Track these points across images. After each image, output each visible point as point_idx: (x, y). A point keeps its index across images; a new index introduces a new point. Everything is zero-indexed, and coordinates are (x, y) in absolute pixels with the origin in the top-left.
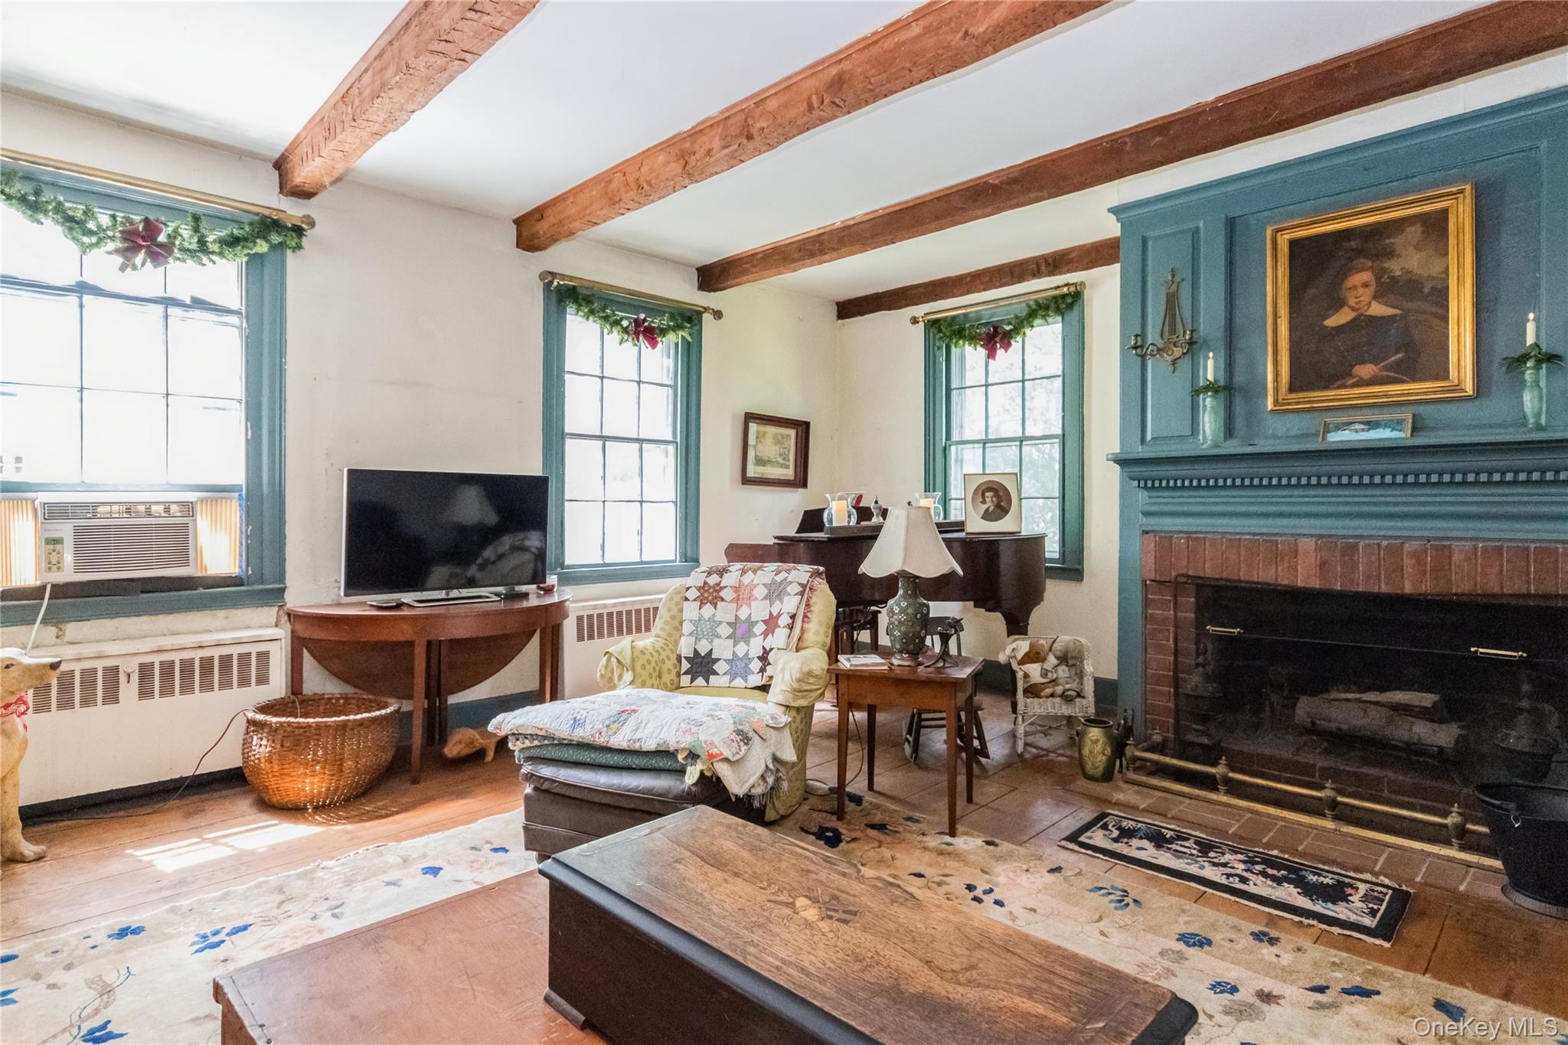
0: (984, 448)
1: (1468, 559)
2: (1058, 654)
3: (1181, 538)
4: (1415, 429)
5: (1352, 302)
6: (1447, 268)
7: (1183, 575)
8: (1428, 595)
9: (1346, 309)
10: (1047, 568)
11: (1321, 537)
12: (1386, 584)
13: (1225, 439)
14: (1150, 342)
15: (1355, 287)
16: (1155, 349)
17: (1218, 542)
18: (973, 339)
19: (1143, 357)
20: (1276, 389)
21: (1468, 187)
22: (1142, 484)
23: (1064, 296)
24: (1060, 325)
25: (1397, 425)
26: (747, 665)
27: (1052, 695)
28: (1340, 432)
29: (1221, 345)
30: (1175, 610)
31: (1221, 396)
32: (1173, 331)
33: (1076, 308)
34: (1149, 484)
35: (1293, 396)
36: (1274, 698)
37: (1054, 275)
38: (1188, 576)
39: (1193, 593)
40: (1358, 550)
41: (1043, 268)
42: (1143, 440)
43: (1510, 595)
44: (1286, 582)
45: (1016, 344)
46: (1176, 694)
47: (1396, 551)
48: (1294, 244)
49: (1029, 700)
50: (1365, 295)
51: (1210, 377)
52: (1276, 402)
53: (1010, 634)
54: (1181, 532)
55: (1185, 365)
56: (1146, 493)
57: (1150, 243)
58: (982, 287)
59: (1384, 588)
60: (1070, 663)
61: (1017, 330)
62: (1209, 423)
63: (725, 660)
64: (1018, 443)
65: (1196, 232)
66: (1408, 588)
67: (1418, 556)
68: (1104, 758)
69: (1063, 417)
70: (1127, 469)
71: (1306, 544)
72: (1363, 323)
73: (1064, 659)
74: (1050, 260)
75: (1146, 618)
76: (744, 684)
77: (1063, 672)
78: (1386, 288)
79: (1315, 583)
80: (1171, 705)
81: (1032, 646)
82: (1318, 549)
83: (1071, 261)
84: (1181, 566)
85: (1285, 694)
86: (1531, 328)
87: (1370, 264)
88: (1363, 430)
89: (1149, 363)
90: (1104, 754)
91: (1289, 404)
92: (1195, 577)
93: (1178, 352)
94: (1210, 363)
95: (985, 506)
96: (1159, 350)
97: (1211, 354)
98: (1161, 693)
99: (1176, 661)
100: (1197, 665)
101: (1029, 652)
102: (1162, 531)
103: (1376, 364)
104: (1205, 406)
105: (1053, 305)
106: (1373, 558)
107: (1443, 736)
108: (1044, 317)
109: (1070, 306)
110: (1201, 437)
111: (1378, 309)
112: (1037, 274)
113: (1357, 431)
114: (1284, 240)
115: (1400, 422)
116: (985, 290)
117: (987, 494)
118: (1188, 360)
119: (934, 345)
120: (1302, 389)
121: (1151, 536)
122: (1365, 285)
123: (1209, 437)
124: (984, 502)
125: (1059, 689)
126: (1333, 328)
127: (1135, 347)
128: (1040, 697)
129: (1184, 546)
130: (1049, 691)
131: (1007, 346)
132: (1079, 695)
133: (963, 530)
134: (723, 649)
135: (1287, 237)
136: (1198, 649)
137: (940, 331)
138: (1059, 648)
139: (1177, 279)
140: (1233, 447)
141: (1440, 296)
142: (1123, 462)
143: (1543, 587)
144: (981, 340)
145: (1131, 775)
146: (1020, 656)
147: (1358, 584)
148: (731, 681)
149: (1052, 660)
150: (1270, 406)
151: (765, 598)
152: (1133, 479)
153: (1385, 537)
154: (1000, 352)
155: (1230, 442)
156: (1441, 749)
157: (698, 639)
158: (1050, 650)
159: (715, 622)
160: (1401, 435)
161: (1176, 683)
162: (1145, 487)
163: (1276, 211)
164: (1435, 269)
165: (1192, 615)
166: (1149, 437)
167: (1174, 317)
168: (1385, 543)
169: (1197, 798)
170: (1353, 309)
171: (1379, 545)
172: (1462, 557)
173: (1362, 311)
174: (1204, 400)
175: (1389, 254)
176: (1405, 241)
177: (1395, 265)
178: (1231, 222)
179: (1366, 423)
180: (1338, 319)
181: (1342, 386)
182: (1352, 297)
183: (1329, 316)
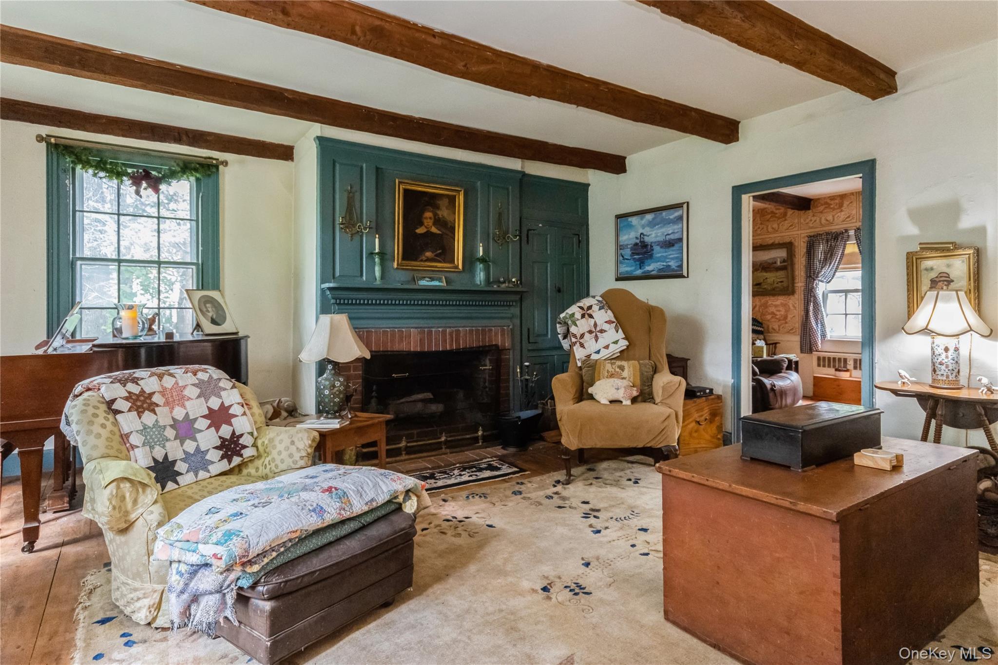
0: (119, 266)
3: (360, 331)
4: (447, 283)
5: (426, 224)
6: (455, 219)
9: (423, 227)
11: (418, 328)
12: (442, 347)
15: (427, 218)
20: (398, 258)
21: (462, 190)
25: (440, 280)
26: (203, 458)
28: (421, 281)
32: (351, 218)
33: (214, 176)
35: (404, 262)
42: (334, 277)
43: (476, 347)
48: (407, 191)
50: (430, 222)
52: (398, 264)
54: (360, 328)
55: (357, 237)
57: (337, 165)
59: (441, 349)
61: (165, 178)
62: (378, 271)
63: (181, 460)
65: (361, 168)
67: (451, 334)
70: (331, 293)
71: (415, 332)
72: (429, 234)
76: (208, 475)
79: (418, 349)
82: (419, 333)
83: (206, 141)
86: (481, 249)
87: (432, 209)
88: (429, 281)
89: (338, 232)
91: (402, 266)
94: (377, 241)
95: (210, 315)
97: (377, 236)
103: (433, 252)
106: (437, 336)
107: (436, 408)
110: (364, 278)
111: (434, 230)
113: (427, 281)
115: (442, 279)
117: (207, 305)
118: (358, 235)
120: (407, 260)
122: (430, 218)
124: (208, 311)
126: (420, 234)
134: (175, 450)
135: (403, 187)
139: (353, 190)
141: (452, 230)
143: (483, 343)
148: (196, 476)
150: (396, 266)
151: (199, 397)
152: (334, 298)
155: (384, 282)
157: (152, 448)
159: (160, 427)
160: (441, 284)
164: (452, 218)
166: (337, 274)
167: (351, 211)
170: (426, 227)
171: (439, 331)
173: (429, 229)
175: (438, 208)
176: (443, 203)
177: (440, 213)
178: (377, 169)
179: (430, 278)
180: (420, 230)
181: (422, 261)
182: (426, 222)
183: (417, 228)
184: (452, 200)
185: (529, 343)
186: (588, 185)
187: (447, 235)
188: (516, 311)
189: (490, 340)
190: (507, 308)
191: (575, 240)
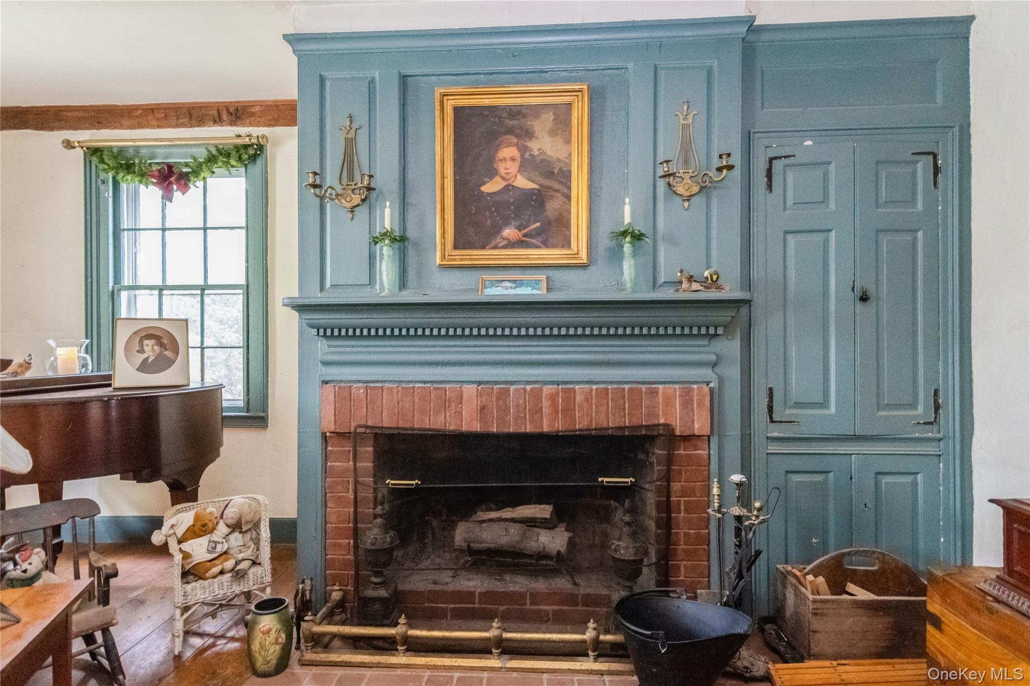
0: (160, 296)
1: (587, 400)
2: (230, 522)
3: (359, 388)
4: (549, 290)
5: (502, 171)
6: (570, 154)
7: (360, 426)
8: (560, 432)
9: (497, 178)
10: (224, 418)
11: (480, 383)
12: (530, 424)
13: (400, 290)
14: (328, 185)
15: (505, 159)
16: (334, 193)
17: (395, 391)
18: (143, 175)
19: (322, 198)
20: (444, 245)
21: (585, 87)
22: (321, 331)
23: (246, 147)
24: (244, 179)
25: (535, 284)
27: (222, 572)
28: (494, 288)
29: (396, 196)
30: (355, 462)
31: (397, 245)
32: (351, 177)
33: (259, 162)
34: (329, 332)
35: (458, 252)
36: (435, 523)
37: (235, 125)
38: (366, 427)
39: (372, 442)
40: (509, 394)
41: (225, 116)
42: (322, 288)
43: (615, 428)
44: (452, 428)
45: (195, 190)
46: (356, 546)
47: (536, 395)
48: (457, 110)
49: (189, 587)
50: (513, 168)
51: (387, 225)
52: (443, 257)
53: (174, 502)
54: (359, 381)
55: (362, 213)
56: (325, 341)
57: (328, 84)
58: (155, 123)
59: (529, 428)
60: (244, 529)
61: (196, 172)
62: (387, 271)
64: (199, 292)
65: (372, 83)
66: (546, 428)
67: (553, 398)
68: (278, 648)
69: (247, 268)
70: (304, 317)
71: (470, 390)
72: (509, 192)
73: (236, 527)
74: (232, 110)
75: (325, 469)
77: (236, 539)
78: (528, 164)
79: (477, 427)
80: (351, 557)
81: (197, 518)
82: (479, 394)
83: (253, 114)
84: (360, 418)
85: (444, 518)
86: (627, 209)
87: (515, 140)
88: (511, 288)
89: (328, 207)
90: (277, 643)
91: (455, 260)
92: (373, 427)
93: (356, 199)
94: (387, 211)
95: (142, 357)
96: (337, 195)
97: (388, 203)
98: (340, 545)
99: (356, 512)
100: (376, 516)
101: (194, 526)
102: (341, 381)
103: (520, 230)
104: (382, 255)
105: (234, 153)
106: (521, 402)
108: (227, 164)
109: (254, 158)
110: (378, 287)
111: (522, 182)
112: (218, 120)
113: (506, 288)
114: (450, 104)
115: (538, 282)
116: (159, 127)
117: (146, 342)
118: (365, 209)
119: (97, 176)
120: (464, 248)
121: (329, 387)
122: (513, 159)
123: (386, 286)
124: (141, 351)
125: (229, 564)
126: (490, 195)
127: (315, 186)
128: (205, 579)
129: (363, 396)
130: (216, 570)
131: (184, 188)
132: (254, 563)
133: (110, 385)
135: (452, 102)
136: (375, 499)
137: (102, 161)
138: (231, 515)
139: (355, 126)
140: (408, 296)
142: (302, 308)
143: (634, 420)
144: (152, 176)
145: (309, 656)
146: (180, 532)
147: (510, 426)
149: (222, 529)
150: (438, 262)
152: (312, 327)
153: (528, 383)
154: (177, 195)
155: (405, 293)
156: (559, 552)
158: (222, 517)
160: (539, 292)
161: (356, 533)
162: (325, 335)
163: (442, 78)
164: (562, 155)
165: (371, 465)
166: (328, 284)
167: (351, 163)
168: (528, 387)
169: (378, 666)
170: (503, 178)
171: (525, 390)
172: (583, 398)
173: (510, 182)
174: (381, 248)
175: (529, 134)
176: (542, 126)
177: (534, 146)
178: (404, 79)
179: (514, 281)
180: (491, 187)
181: (495, 247)
182: (502, 168)
183: (484, 183)
184: (563, 115)
185: (772, 421)
186: (969, 20)
187: (549, 188)
188: (732, 347)
189: (653, 414)
190: (705, 342)
191: (923, 167)
